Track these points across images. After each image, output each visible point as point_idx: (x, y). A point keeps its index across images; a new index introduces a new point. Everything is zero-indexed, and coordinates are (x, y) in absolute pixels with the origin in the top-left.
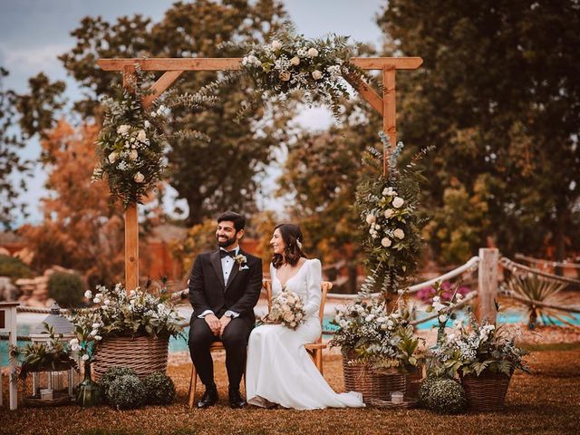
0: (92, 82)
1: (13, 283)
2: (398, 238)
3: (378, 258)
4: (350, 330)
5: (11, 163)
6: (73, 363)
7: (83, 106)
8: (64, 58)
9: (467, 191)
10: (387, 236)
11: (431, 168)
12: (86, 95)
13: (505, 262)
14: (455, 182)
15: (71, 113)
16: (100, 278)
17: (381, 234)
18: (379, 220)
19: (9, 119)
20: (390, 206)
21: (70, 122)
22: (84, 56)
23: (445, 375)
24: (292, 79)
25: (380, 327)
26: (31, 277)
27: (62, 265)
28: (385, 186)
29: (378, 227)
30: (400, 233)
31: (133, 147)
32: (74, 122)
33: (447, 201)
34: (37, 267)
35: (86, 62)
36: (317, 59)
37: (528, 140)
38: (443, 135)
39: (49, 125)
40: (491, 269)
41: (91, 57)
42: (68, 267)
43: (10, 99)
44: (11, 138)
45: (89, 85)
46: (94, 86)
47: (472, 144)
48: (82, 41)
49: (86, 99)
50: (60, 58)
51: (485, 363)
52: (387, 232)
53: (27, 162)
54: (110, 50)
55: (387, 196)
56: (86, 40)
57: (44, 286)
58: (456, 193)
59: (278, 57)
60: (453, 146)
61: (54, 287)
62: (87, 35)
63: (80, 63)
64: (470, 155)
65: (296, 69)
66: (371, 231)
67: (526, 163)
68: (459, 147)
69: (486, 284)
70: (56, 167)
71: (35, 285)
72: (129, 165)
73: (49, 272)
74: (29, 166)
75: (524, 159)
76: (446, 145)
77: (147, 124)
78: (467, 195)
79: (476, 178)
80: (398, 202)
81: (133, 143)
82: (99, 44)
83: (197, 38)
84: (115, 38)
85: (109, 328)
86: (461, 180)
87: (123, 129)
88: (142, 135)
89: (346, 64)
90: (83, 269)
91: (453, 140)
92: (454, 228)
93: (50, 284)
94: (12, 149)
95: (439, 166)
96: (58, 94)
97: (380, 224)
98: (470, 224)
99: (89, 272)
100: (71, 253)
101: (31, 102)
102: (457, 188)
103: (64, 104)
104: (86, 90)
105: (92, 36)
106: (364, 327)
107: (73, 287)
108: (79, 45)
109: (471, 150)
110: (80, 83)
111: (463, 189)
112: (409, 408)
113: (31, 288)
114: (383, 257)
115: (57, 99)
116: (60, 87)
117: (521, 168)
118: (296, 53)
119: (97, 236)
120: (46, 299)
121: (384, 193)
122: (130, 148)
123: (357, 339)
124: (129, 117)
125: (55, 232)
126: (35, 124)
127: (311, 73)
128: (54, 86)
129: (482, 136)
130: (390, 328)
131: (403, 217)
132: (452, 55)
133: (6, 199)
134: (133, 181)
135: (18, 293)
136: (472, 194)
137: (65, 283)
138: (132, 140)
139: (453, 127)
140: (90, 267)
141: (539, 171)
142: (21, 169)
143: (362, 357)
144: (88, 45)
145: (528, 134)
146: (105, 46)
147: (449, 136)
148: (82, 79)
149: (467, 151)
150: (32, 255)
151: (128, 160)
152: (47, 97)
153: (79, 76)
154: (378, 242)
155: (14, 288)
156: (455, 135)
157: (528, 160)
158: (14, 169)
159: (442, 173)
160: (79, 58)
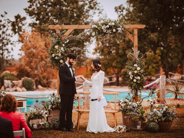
0: (35, 17)
1: (12, 82)
2: (138, 79)
3: (132, 85)
4: (125, 107)
5: (8, 42)
6: (43, 117)
7: (32, 24)
8: (26, 9)
9: (154, 53)
10: (135, 79)
11: (143, 45)
12: (32, 21)
13: (168, 80)
14: (150, 50)
15: (28, 27)
16: (39, 81)
17: (133, 78)
18: (133, 74)
19: (7, 28)
20: (136, 70)
21: (27, 30)
22: (32, 9)
23: (153, 121)
24: (107, 32)
25: (133, 106)
26: (17, 80)
27: (27, 77)
28: (134, 64)
29: (132, 76)
30: (139, 78)
31: (60, 52)
32: (29, 30)
33: (148, 56)
34: (19, 77)
35: (32, 11)
36: (114, 26)
37: (173, 37)
38: (146, 35)
39: (21, 31)
40: (163, 82)
41: (34, 9)
42: (29, 77)
43: (8, 22)
44: (8, 34)
45: (33, 18)
46: (35, 18)
47: (156, 38)
48: (31, 4)
49: (33, 22)
50: (24, 9)
51: (165, 118)
52: (135, 77)
53: (13, 42)
54: (40, 7)
55: (135, 67)
56: (33, 3)
57: (21, 83)
58: (150, 53)
59: (103, 25)
60: (149, 38)
61: (25, 84)
62: (33, 2)
63: (31, 11)
64: (155, 42)
65: (108, 29)
66: (130, 77)
67: (172, 44)
68: (151, 39)
69: (162, 87)
70: (23, 44)
71: (19, 83)
72: (58, 58)
73: (23, 79)
74: (14, 43)
75: (172, 43)
76: (147, 38)
77: (64, 45)
78: (154, 54)
79: (157, 48)
80: (139, 68)
81: (60, 51)
82: (37, 5)
83: (68, 3)
84: (42, 3)
85: (53, 107)
86: (152, 49)
87: (56, 47)
88: (62, 49)
89: (123, 27)
90: (33, 78)
91: (149, 37)
92: (150, 65)
93: (23, 82)
94: (8, 37)
95: (145, 45)
96: (24, 21)
97: (133, 75)
98: (155, 63)
99: (35, 79)
100: (29, 73)
101: (15, 23)
102: (151, 52)
103: (26, 24)
104: (33, 19)
105: (34, 2)
106: (129, 106)
107: (30, 83)
108: (30, 5)
109: (155, 40)
110: (31, 17)
111: (153, 52)
112: (142, 131)
113: (17, 84)
114: (134, 85)
115: (23, 22)
116: (24, 18)
117: (171, 46)
118: (108, 24)
119: (37, 67)
120: (22, 87)
121: (134, 66)
122: (59, 53)
123: (127, 110)
124: (58, 43)
125: (24, 66)
126: (17, 30)
127: (112, 30)
128: (22, 18)
129: (158, 35)
130: (136, 106)
131: (140, 73)
132: (149, 10)
133: (7, 53)
134: (59, 62)
135: (13, 85)
136: (155, 54)
137: (28, 82)
138: (59, 50)
139: (150, 33)
140: (36, 77)
141: (177, 46)
142: (11, 44)
143: (128, 115)
144: (33, 5)
145: (173, 35)
146: (39, 5)
147: (148, 35)
148: (31, 16)
149: (154, 40)
150: (17, 73)
151: (58, 56)
152: (20, 22)
153: (30, 15)
154: (132, 80)
155: (12, 84)
156: (150, 35)
157: (173, 43)
158: (9, 44)
159: (146, 47)
160: (30, 9)
